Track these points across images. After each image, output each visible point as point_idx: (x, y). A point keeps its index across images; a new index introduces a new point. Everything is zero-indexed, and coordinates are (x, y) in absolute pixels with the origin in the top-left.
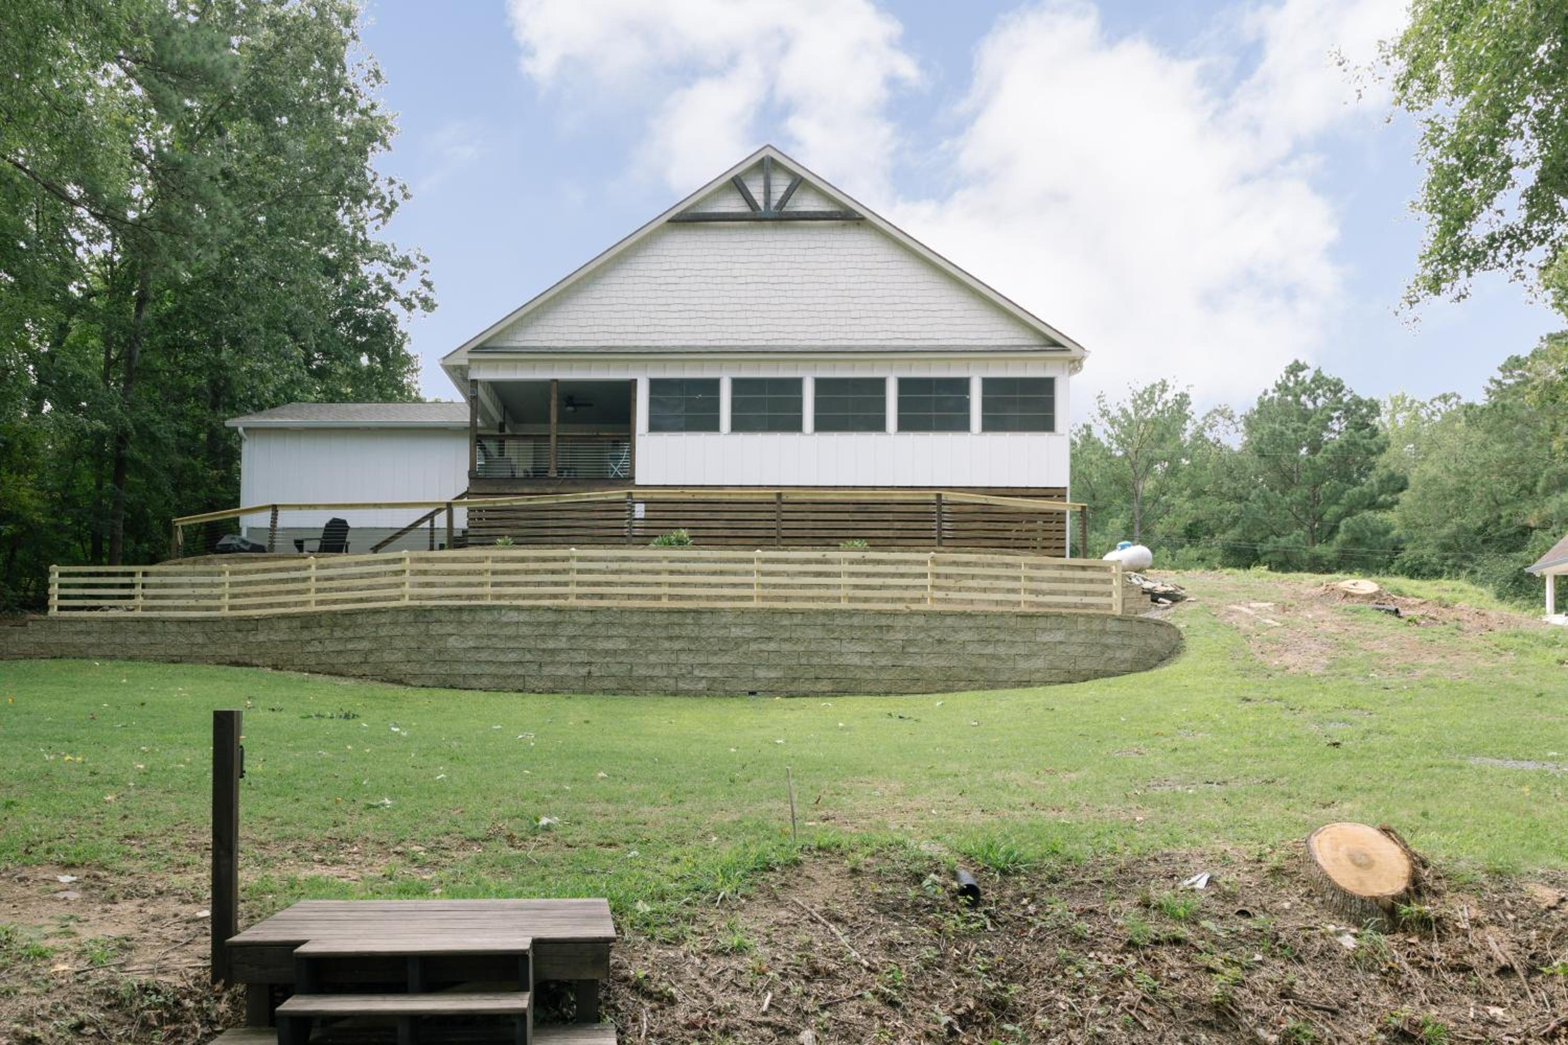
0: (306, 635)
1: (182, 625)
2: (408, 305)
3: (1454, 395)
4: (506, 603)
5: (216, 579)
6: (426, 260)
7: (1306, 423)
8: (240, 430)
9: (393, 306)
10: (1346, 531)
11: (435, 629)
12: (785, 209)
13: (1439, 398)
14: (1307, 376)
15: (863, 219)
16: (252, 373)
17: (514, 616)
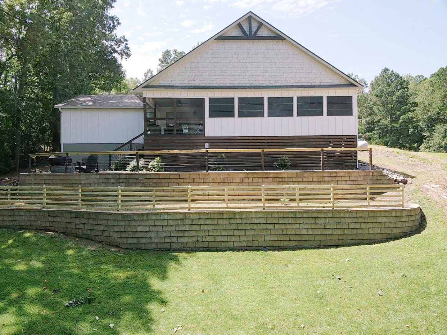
0: (77, 221)
1: (26, 212)
2: (121, 54)
3: (422, 75)
4: (162, 211)
5: (41, 192)
6: (126, 41)
7: (389, 87)
8: (60, 109)
9: (116, 55)
10: (402, 119)
11: (132, 223)
12: (257, 35)
13: (418, 76)
14: (389, 73)
15: (285, 39)
16: (64, 87)
17: (166, 217)
